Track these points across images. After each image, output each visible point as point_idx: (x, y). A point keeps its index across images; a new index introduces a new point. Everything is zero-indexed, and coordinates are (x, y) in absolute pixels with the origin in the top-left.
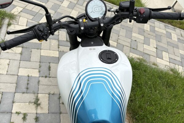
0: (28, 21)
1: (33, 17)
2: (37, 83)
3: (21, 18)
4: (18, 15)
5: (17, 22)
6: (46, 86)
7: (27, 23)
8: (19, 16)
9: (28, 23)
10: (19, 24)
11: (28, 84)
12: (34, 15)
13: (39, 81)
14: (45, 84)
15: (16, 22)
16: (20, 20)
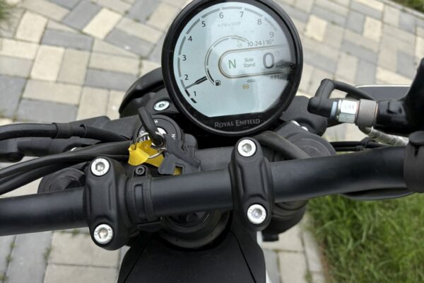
0: (49, 26)
1: (66, 11)
2: (40, 259)
3: (27, 16)
4: (19, 6)
5: (13, 29)
6: (71, 269)
7: (44, 33)
8: (21, 8)
9: (47, 32)
10: (19, 35)
11: (9, 260)
12: (71, 5)
13: (49, 251)
14: (67, 259)
15: (9, 31)
16: (23, 22)
